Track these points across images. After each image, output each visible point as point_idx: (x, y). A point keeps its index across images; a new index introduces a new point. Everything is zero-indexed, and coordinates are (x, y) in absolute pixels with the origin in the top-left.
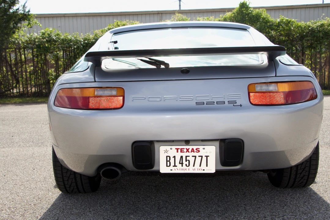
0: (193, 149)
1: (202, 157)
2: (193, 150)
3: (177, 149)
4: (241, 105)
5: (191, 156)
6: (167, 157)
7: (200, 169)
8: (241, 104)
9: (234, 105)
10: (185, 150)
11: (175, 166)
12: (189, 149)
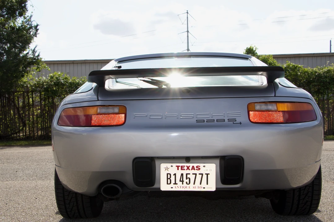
0: (193, 167)
1: (202, 174)
2: (193, 168)
3: (178, 167)
4: (240, 123)
5: (191, 174)
6: (168, 174)
7: (201, 187)
8: (240, 122)
9: (233, 123)
10: (186, 168)
11: (175, 183)
12: (189, 166)
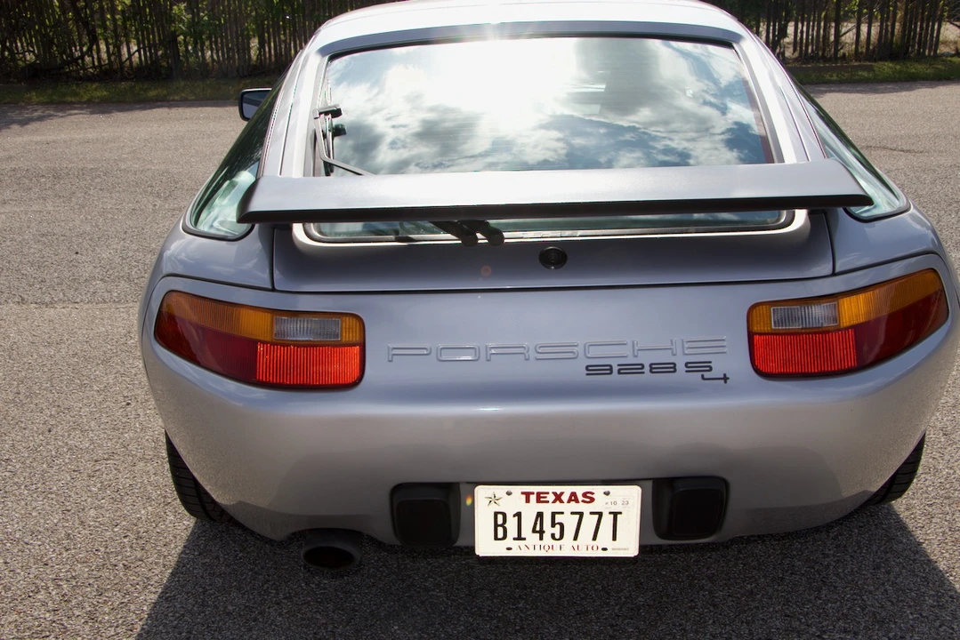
0: (573, 494)
1: (600, 514)
2: (573, 498)
3: (528, 495)
4: (725, 378)
5: (567, 513)
6: (496, 514)
7: (595, 548)
8: (725, 375)
9: (703, 376)
10: (551, 497)
11: (519, 538)
12: (562, 493)
